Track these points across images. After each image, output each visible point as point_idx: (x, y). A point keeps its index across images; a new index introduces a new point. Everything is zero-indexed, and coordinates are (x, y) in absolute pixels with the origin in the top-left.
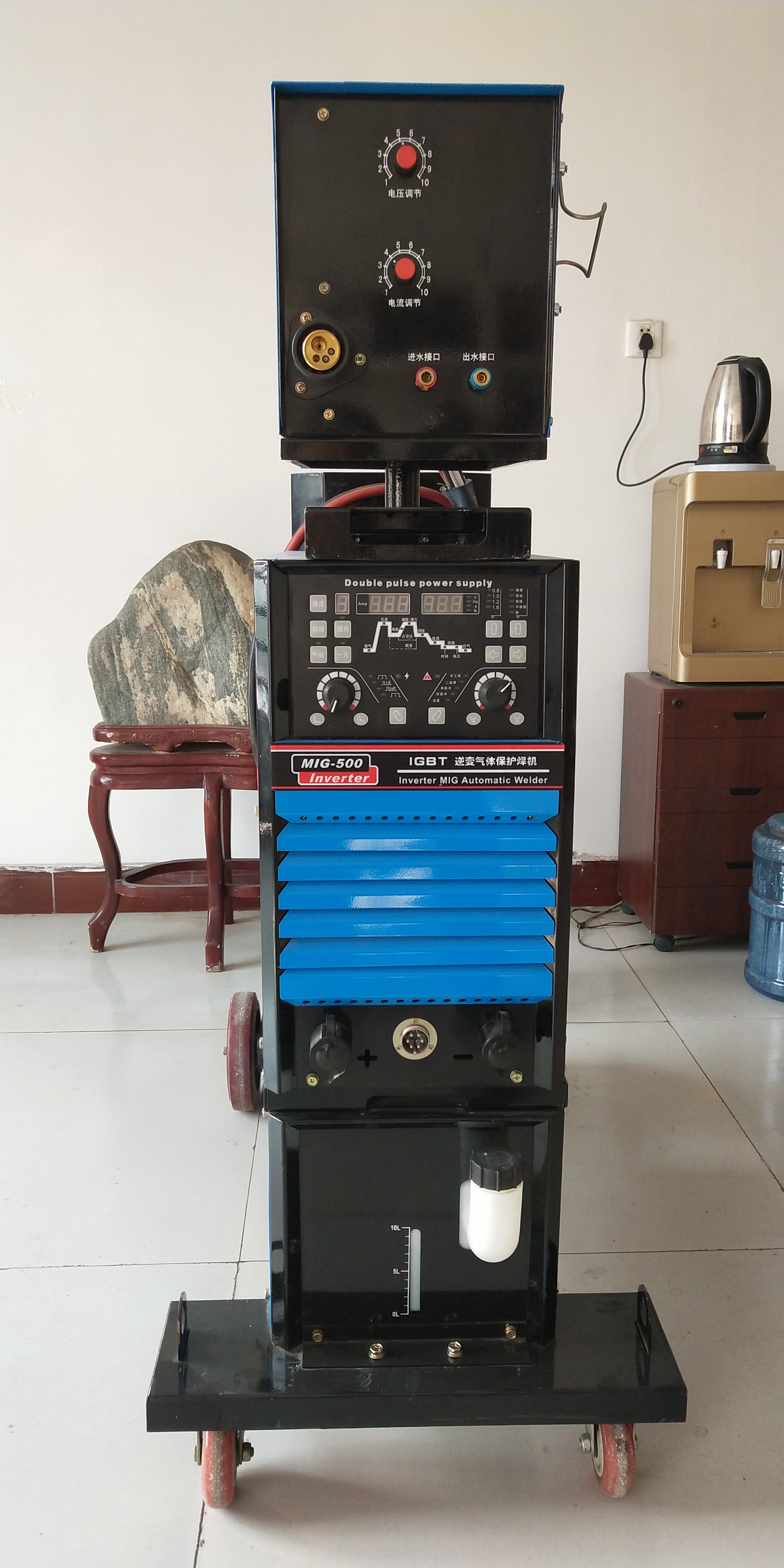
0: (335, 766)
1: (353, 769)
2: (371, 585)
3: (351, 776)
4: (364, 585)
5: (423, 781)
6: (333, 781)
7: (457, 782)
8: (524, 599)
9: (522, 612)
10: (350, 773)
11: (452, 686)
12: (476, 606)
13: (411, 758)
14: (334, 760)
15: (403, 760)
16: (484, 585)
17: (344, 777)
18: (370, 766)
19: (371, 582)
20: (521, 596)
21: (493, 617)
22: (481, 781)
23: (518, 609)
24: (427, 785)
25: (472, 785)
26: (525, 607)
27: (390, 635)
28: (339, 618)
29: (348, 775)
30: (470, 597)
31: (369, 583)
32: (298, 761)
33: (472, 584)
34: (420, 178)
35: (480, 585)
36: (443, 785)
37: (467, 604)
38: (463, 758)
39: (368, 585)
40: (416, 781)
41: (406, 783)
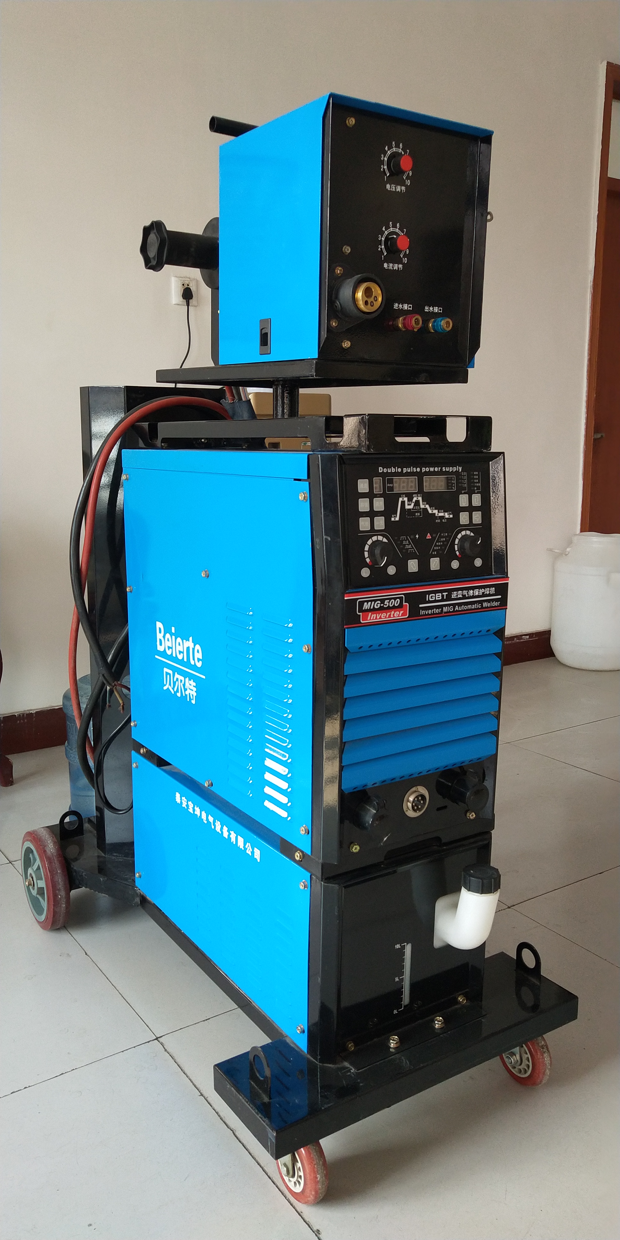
0: (383, 606)
1: (394, 608)
2: (394, 471)
3: (393, 612)
4: (390, 471)
5: (434, 611)
6: (382, 617)
7: (452, 610)
8: (478, 479)
9: (478, 488)
10: (391, 610)
11: (443, 542)
12: (454, 485)
13: (427, 596)
14: (383, 601)
15: (422, 597)
16: (458, 470)
17: (388, 614)
18: (404, 604)
19: (394, 469)
20: (477, 477)
21: (463, 492)
22: (466, 607)
23: (476, 486)
24: (436, 614)
25: (461, 611)
26: (479, 484)
27: (407, 507)
28: (376, 496)
29: (391, 612)
30: (450, 478)
31: (393, 470)
32: (362, 604)
33: (451, 469)
34: (405, 179)
35: (456, 470)
36: (445, 613)
37: (449, 484)
38: (456, 592)
39: (393, 471)
40: (430, 612)
41: (424, 614)
